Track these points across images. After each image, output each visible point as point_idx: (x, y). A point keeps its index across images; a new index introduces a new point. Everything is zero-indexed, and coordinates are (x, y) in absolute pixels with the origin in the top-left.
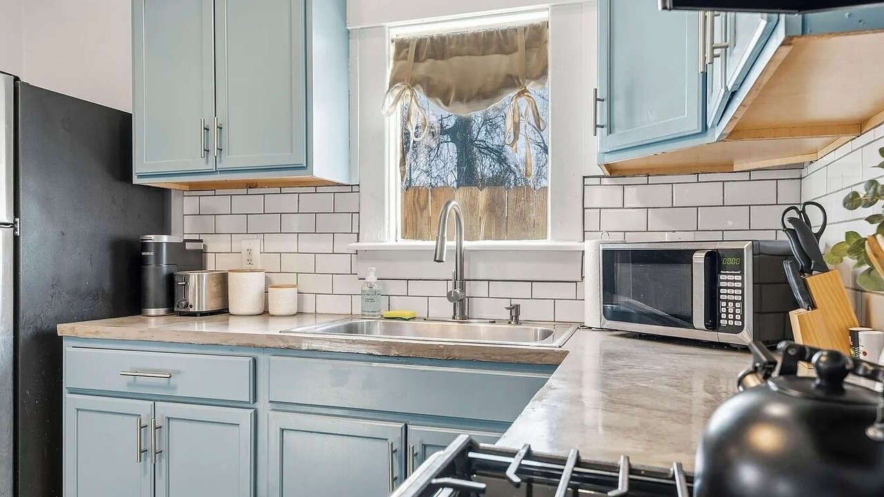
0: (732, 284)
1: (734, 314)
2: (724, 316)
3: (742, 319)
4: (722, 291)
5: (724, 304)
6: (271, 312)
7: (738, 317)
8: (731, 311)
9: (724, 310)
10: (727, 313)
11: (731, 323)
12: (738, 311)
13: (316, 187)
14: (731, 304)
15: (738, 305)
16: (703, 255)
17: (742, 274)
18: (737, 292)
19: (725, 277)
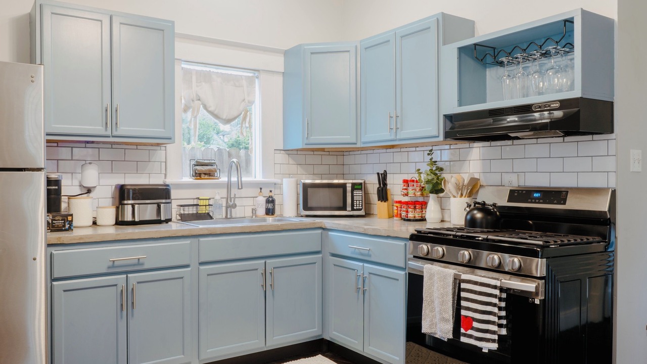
0: (359, 195)
1: (359, 204)
2: (355, 206)
3: (362, 206)
4: (355, 197)
5: (355, 201)
6: (98, 224)
7: (361, 206)
8: (358, 203)
9: (355, 203)
10: (357, 204)
11: (358, 208)
12: (360, 203)
13: (137, 146)
14: (358, 201)
15: (360, 201)
16: (350, 185)
17: (362, 191)
18: (360, 197)
19: (356, 192)
